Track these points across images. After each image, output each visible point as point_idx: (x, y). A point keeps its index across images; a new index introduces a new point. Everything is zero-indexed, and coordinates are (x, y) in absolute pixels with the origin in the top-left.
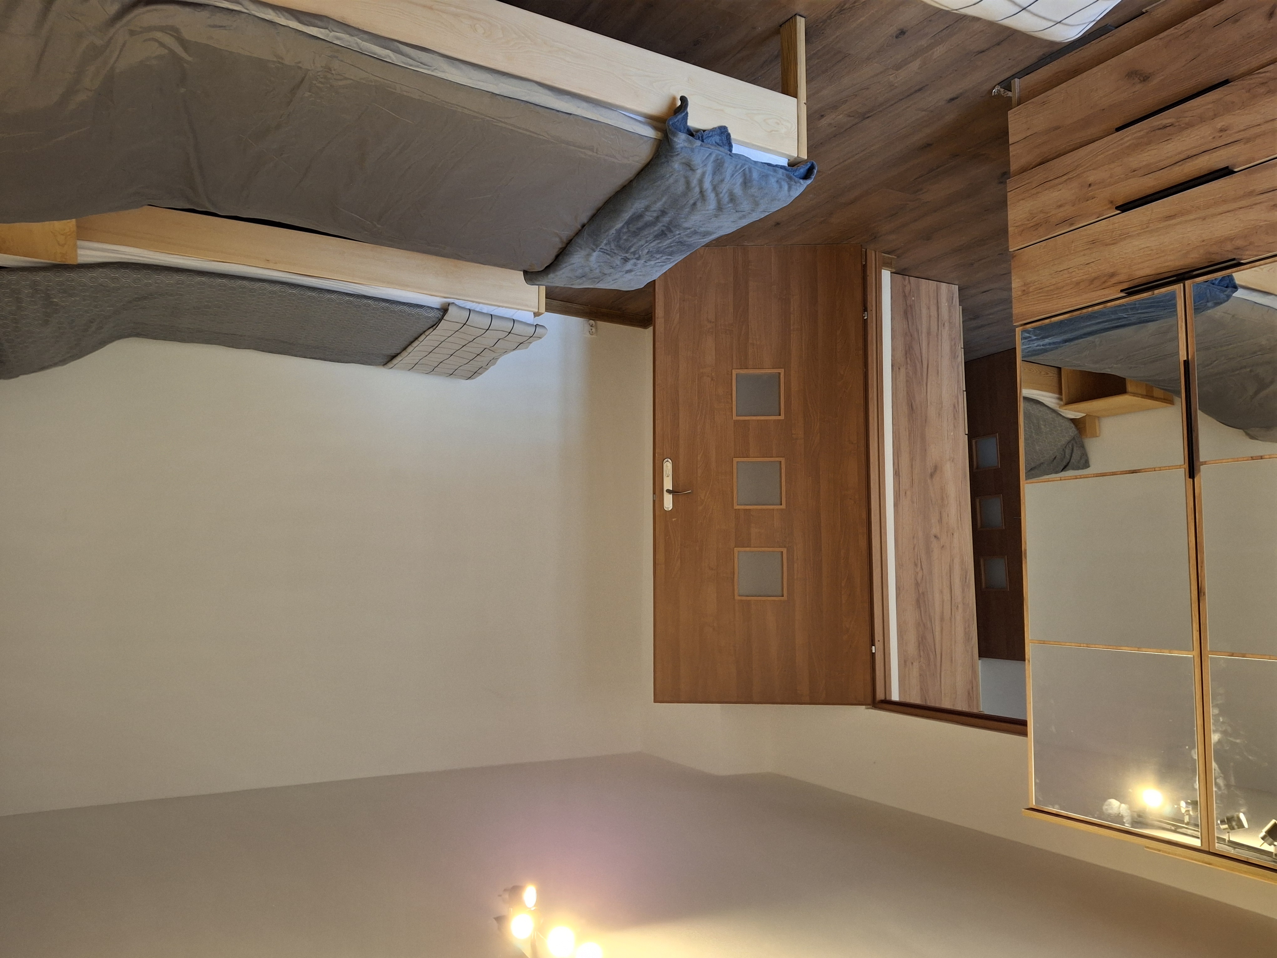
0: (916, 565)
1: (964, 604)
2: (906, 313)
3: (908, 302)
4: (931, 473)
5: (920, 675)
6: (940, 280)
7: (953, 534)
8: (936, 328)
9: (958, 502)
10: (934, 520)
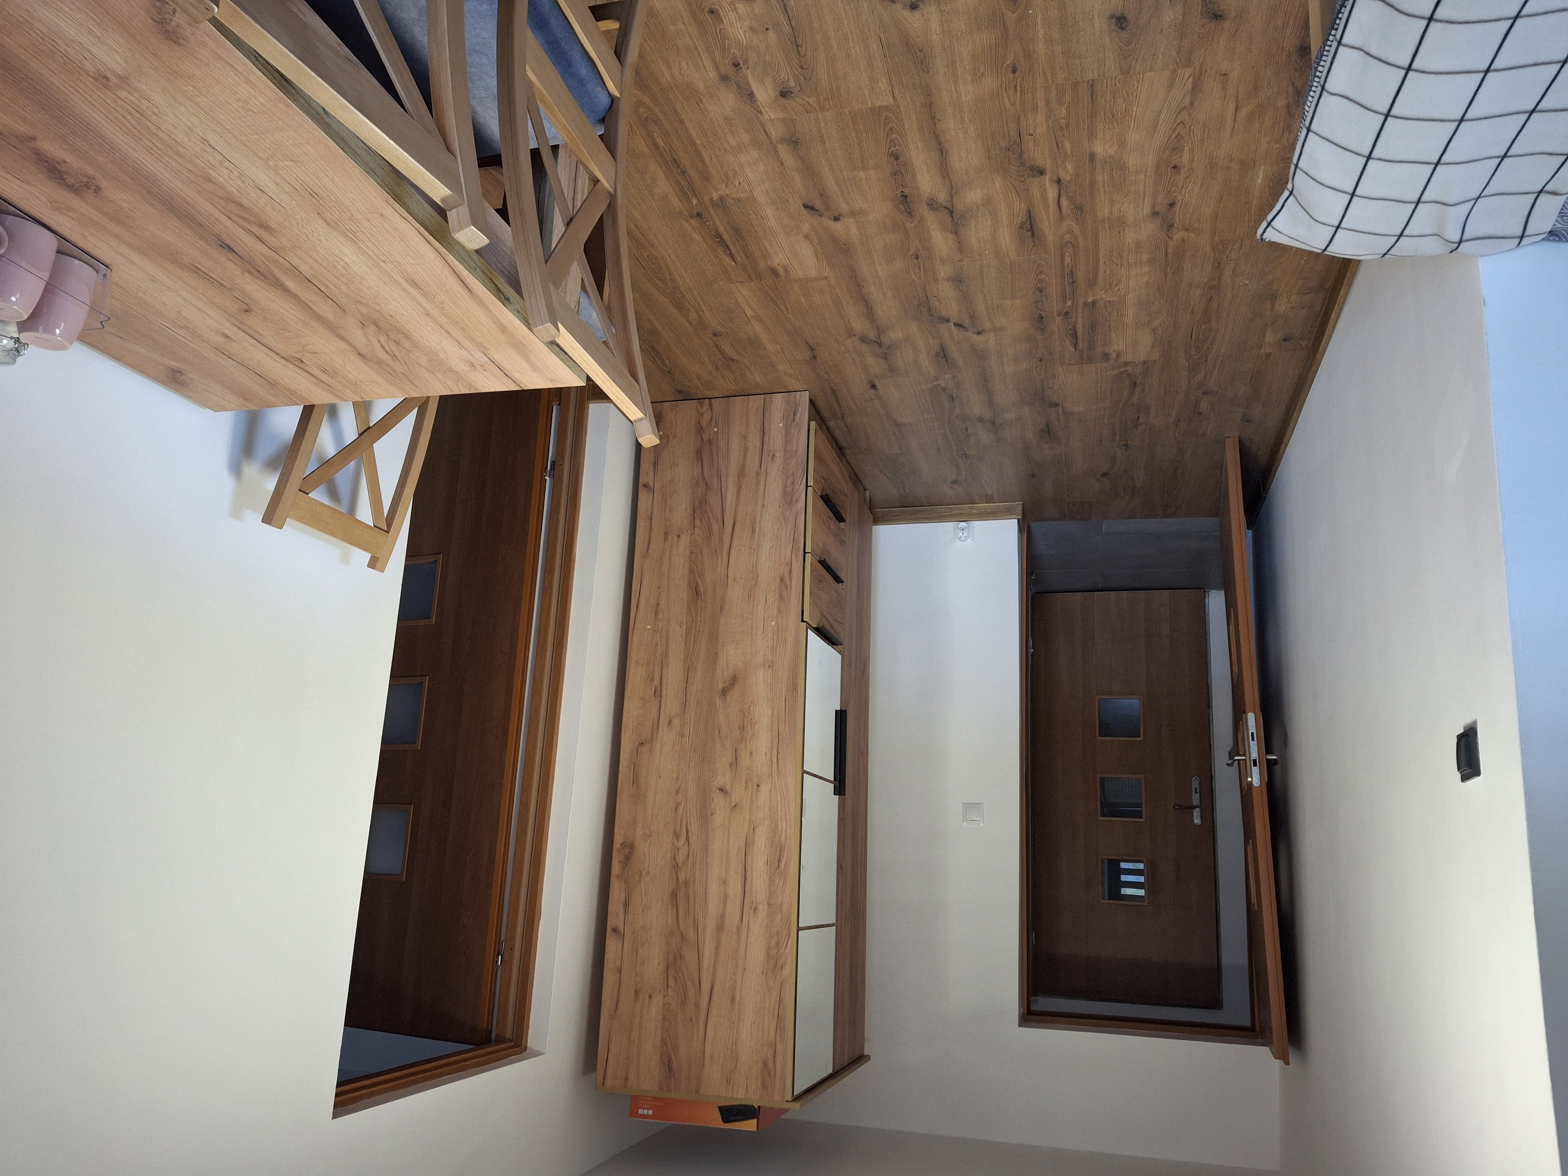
0: (677, 836)
1: (769, 904)
2: (699, 453)
3: (706, 437)
4: (724, 688)
5: (664, 1019)
6: (771, 392)
7: (758, 786)
8: (757, 464)
9: (775, 733)
10: (722, 762)
